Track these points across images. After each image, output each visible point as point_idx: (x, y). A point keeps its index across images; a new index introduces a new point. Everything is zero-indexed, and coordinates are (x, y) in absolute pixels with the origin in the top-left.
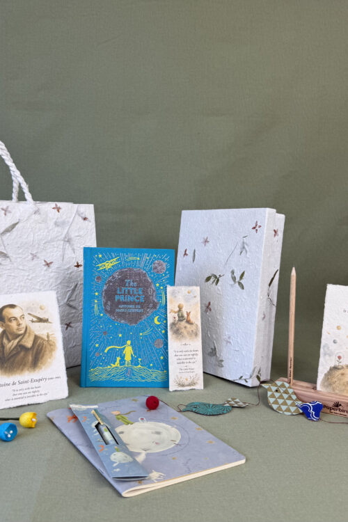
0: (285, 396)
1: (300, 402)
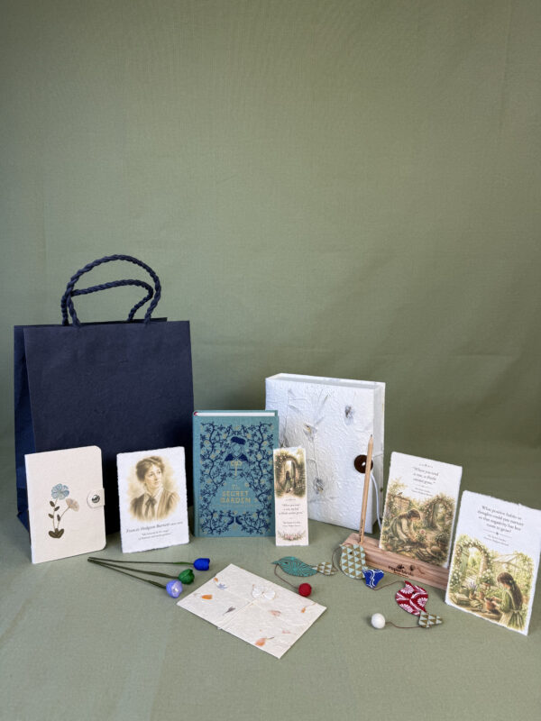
0: (357, 560)
1: (366, 568)
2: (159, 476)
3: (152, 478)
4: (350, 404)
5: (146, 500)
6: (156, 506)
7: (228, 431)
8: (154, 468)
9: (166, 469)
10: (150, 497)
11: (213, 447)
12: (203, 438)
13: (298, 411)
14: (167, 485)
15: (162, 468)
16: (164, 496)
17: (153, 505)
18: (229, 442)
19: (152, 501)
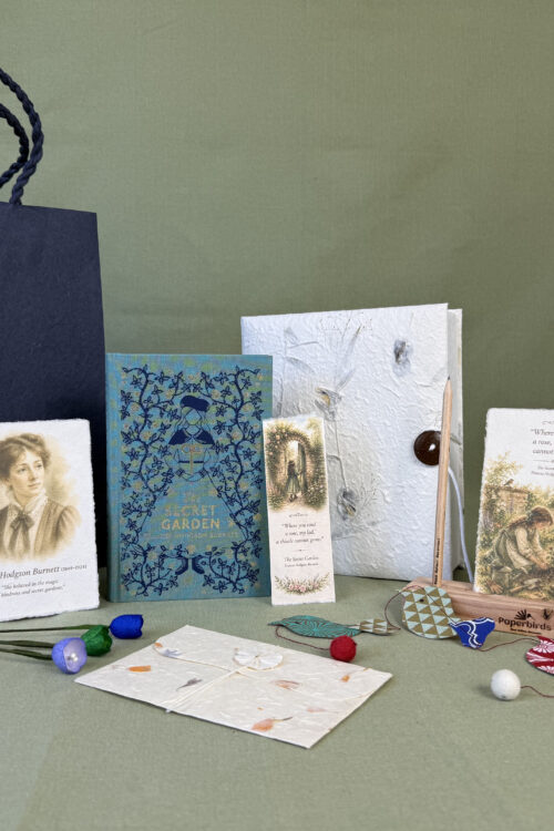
0: (435, 609)
1: (457, 620)
2: (39, 473)
3: (24, 477)
4: (402, 336)
5: (12, 517)
6: (33, 532)
7: (175, 385)
8: (29, 458)
9: (51, 459)
10: (20, 513)
11: (146, 416)
12: (127, 398)
13: (305, 366)
14: (54, 491)
15: (45, 458)
16: (48, 511)
17: (26, 529)
18: (177, 405)
19: (23, 521)
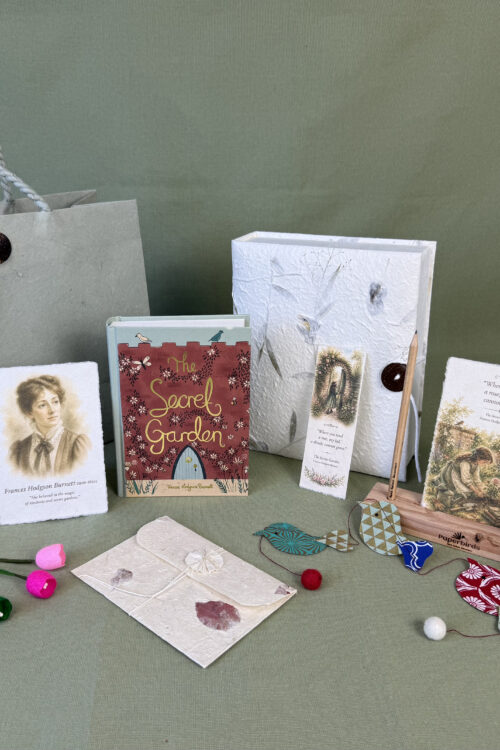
2: (57, 408)
3: (44, 411)
4: (378, 279)
5: (35, 444)
6: (53, 455)
8: (47, 395)
9: (66, 396)
10: (42, 440)
13: (289, 294)
14: (69, 422)
16: (65, 439)
17: (47, 453)
19: (45, 447)
